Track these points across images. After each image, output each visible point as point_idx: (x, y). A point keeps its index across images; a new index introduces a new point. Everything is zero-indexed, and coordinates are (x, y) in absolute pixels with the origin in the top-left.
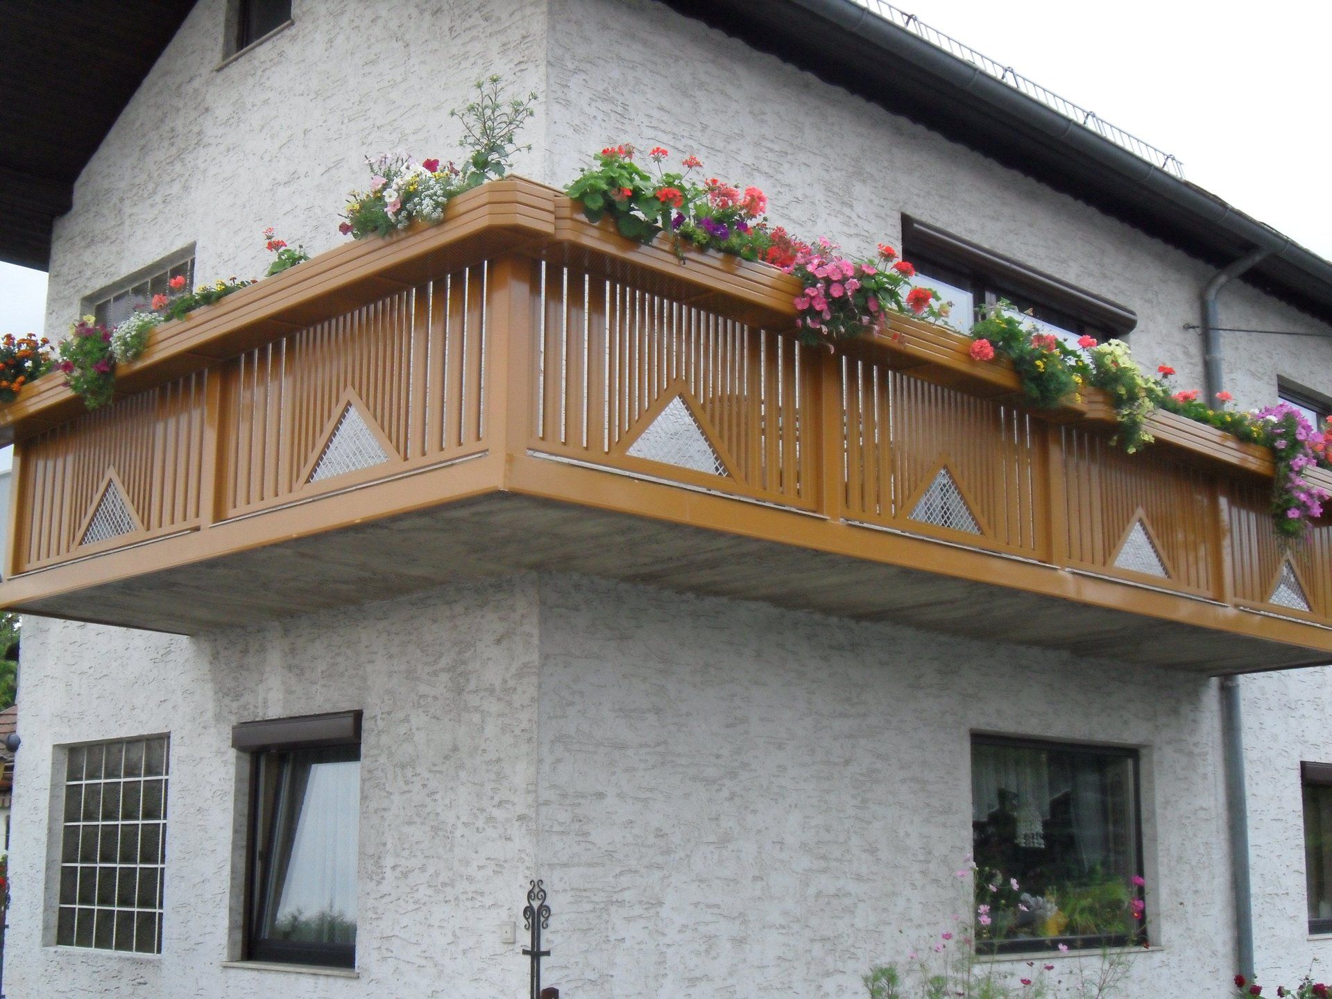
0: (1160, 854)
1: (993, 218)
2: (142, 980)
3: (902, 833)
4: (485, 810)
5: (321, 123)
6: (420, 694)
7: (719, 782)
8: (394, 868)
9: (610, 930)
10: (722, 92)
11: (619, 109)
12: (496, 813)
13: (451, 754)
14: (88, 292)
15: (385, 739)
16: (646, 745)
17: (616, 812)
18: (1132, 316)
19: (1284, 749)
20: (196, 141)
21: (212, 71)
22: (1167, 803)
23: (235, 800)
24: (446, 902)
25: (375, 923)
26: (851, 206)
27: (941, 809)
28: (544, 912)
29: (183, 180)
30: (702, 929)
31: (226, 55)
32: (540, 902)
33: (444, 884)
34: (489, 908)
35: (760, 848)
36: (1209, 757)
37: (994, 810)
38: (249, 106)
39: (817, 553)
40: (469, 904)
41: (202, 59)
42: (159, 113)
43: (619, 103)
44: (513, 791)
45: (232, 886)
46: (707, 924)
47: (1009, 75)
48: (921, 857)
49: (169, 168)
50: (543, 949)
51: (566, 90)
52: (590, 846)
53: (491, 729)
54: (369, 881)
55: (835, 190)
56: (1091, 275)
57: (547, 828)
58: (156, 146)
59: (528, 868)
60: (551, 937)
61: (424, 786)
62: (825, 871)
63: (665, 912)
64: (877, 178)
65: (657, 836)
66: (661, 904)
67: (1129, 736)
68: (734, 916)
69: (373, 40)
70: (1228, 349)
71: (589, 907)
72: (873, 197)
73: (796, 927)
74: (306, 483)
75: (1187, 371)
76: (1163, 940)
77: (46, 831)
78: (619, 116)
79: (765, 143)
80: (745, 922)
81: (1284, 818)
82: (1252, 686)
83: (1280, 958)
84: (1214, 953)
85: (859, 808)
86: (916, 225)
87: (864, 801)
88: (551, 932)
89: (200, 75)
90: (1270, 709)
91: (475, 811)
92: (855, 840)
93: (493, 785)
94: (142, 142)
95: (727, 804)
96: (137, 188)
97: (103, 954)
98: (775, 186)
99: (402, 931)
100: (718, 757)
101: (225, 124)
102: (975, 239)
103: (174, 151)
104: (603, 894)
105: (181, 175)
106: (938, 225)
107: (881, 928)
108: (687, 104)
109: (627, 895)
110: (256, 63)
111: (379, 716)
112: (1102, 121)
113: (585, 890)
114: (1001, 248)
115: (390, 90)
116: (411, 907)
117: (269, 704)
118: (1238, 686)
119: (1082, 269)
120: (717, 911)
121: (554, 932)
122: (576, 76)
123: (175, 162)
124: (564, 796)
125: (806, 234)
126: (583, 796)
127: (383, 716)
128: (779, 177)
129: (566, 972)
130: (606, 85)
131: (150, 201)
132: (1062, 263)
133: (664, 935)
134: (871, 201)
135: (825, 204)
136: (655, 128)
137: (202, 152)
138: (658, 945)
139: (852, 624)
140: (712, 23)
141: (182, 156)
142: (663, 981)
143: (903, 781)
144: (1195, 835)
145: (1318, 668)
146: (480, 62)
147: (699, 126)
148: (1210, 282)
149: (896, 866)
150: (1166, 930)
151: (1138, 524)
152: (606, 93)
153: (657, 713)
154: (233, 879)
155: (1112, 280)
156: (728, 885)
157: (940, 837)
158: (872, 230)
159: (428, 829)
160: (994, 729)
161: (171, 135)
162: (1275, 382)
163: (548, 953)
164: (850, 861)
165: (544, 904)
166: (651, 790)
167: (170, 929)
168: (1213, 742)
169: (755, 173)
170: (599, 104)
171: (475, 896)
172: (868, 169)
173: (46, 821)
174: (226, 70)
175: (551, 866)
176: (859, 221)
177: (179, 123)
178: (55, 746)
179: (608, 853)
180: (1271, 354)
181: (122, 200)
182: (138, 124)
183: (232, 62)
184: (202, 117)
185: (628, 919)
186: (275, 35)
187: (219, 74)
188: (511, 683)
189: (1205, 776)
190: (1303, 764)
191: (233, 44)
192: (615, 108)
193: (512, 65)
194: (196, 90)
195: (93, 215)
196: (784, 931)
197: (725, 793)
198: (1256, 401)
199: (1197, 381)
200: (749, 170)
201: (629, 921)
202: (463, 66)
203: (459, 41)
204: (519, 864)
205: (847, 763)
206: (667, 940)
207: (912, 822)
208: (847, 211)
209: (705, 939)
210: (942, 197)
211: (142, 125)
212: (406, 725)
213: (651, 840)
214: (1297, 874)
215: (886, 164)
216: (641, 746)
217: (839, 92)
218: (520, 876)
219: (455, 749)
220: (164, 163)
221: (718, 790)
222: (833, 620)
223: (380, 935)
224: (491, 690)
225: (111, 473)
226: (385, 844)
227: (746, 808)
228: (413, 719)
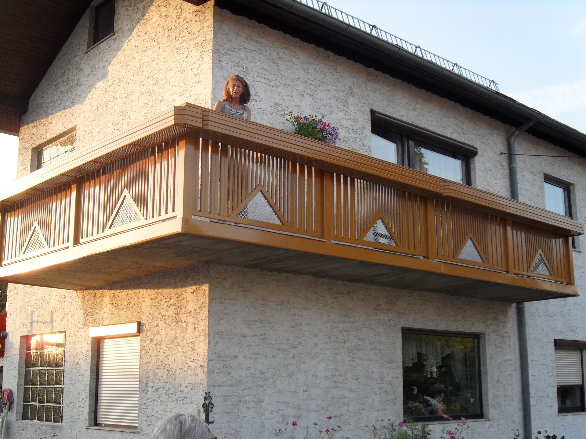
0: (489, 379)
1: (412, 110)
2: (55, 435)
3: (370, 371)
4: (188, 363)
5: (125, 76)
6: (163, 315)
7: (289, 351)
8: (152, 387)
9: (240, 413)
10: (291, 61)
11: (244, 70)
12: (192, 364)
13: (174, 340)
14: (34, 146)
15: (149, 334)
16: (256, 335)
17: (242, 364)
18: (476, 150)
19: (547, 334)
20: (76, 83)
21: (83, 54)
22: (492, 357)
23: (91, 359)
24: (173, 401)
25: (145, 410)
26: (348, 107)
27: (388, 361)
28: (211, 405)
29: (71, 99)
30: (280, 412)
31: (89, 47)
32: (209, 401)
33: (172, 394)
34: (189, 404)
35: (306, 378)
36: (512, 338)
37: (415, 361)
38: (97, 68)
39: (322, 256)
40: (181, 402)
41: (79, 48)
42: (62, 71)
43: (245, 67)
44: (198, 355)
45: (90, 395)
46: (283, 410)
47: (418, 49)
48: (379, 382)
49: (66, 94)
50: (210, 421)
51: (221, 63)
52: (231, 378)
53: (190, 329)
54: (143, 392)
55: (341, 100)
56: (457, 133)
57: (212, 370)
58: (61, 85)
59: (204, 387)
60: (214, 416)
61: (164, 353)
62: (336, 387)
63: (264, 405)
64: (360, 95)
65: (261, 374)
66: (262, 402)
67: (476, 328)
68: (295, 407)
69: (146, 41)
70: (520, 163)
71: (230, 403)
72: (358, 103)
73: (322, 411)
74: (109, 229)
75: (502, 172)
76: (490, 416)
77: (17, 372)
78: (244, 73)
79: (309, 82)
80: (299, 409)
81: (546, 363)
82: (530, 307)
83: (545, 423)
84: (514, 422)
85: (351, 361)
86: (376, 114)
87: (353, 358)
88: (214, 414)
89: (78, 55)
90: (540, 317)
91: (184, 363)
92: (349, 374)
93: (191, 353)
94: (56, 83)
95: (292, 360)
96: (53, 102)
97: (40, 423)
98: (313, 100)
99: (156, 413)
100: (288, 340)
101: (88, 76)
102: (404, 119)
103: (68, 87)
104: (236, 398)
105: (71, 97)
106: (387, 114)
107: (361, 411)
108: (275, 66)
109: (247, 398)
110: (100, 50)
111: (147, 324)
112: (461, 67)
113: (229, 396)
114: (416, 122)
115: (152, 62)
116: (159, 403)
117: (104, 319)
118: (524, 307)
119: (453, 130)
120: (287, 405)
122: (225, 56)
123: (68, 92)
124: (220, 357)
125: (328, 120)
126: (228, 357)
127: (148, 324)
128: (315, 95)
129: (221, 430)
130: (239, 60)
131: (59, 108)
132: (444, 128)
133: (264, 415)
134: (357, 104)
135: (336, 106)
136: (260, 77)
137: (79, 87)
138: (261, 419)
139: (348, 283)
140: (286, 32)
141: (71, 89)
142: (263, 434)
143: (371, 349)
144: (505, 371)
145: (563, 299)
146: (187, 51)
147: (280, 75)
148: (512, 134)
149: (368, 385)
150: (491, 411)
151: (469, 240)
152: (238, 63)
153: (261, 322)
154: (90, 392)
155: (467, 134)
156: (292, 394)
157: (387, 373)
158: (357, 117)
159: (166, 371)
160: (412, 327)
161: (67, 80)
162: (543, 176)
163: (213, 422)
164: (347, 383)
165: (211, 402)
166: (258, 354)
167: (66, 413)
168: (513, 331)
169: (305, 94)
170: (236, 68)
171: (184, 399)
172: (356, 91)
173: (18, 368)
174: (89, 53)
175: (214, 386)
176: (351, 113)
177: (70, 75)
178: (21, 336)
179: (238, 381)
180: (541, 164)
181: (48, 107)
182: (54, 75)
183: (90, 50)
184: (79, 73)
185: (248, 408)
186: (107, 38)
187: (86, 54)
188: (198, 310)
189: (510, 346)
190: (555, 340)
191: (92, 42)
192: (242, 69)
193: (199, 52)
194: (77, 62)
195: (36, 114)
196: (317, 413)
197: (291, 355)
198: (534, 185)
199: (506, 177)
200: (302, 93)
201: (248, 409)
202: (180, 53)
203: (178, 42)
204: (201, 385)
205: (345, 342)
206: (265, 417)
207: (375, 367)
208: (346, 109)
209: (282, 417)
210: (389, 102)
212: (157, 327)
213: (258, 375)
214: (552, 387)
215: (363, 88)
216: (254, 336)
217: (343, 59)
218: (201, 391)
219: (176, 338)
220: (64, 92)
221: (287, 354)
222: (340, 282)
223: (147, 415)
224: (190, 313)
225: (36, 224)
226: (149, 377)
227: (300, 361)
228: (160, 325)
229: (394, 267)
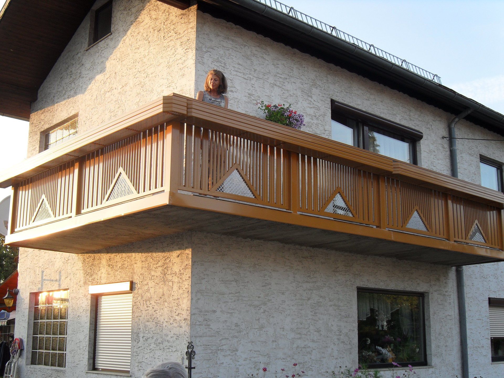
0: (432, 332)
1: (367, 99)
3: (330, 325)
4: (173, 317)
5: (120, 70)
6: (152, 275)
7: (260, 307)
8: (143, 337)
9: (218, 359)
10: (263, 57)
11: (223, 65)
12: (177, 318)
13: (162, 296)
14: (42, 130)
15: (140, 291)
16: (232, 293)
17: (220, 317)
18: (421, 134)
19: (482, 293)
20: (79, 76)
21: (84, 51)
22: (435, 313)
23: (90, 313)
24: (160, 349)
25: (136, 357)
26: (311, 97)
27: (345, 316)
28: (193, 353)
29: (74, 90)
30: (253, 359)
31: (89, 45)
32: (191, 350)
33: (159, 343)
34: (174, 352)
35: (275, 330)
36: (452, 296)
37: (369, 316)
38: (97, 63)
39: (289, 225)
40: (168, 350)
41: (81, 46)
42: (67, 66)
43: (223, 63)
44: (182, 310)
45: (89, 344)
46: (255, 358)
47: (372, 48)
48: (337, 334)
49: (70, 85)
50: (192, 366)
51: (202, 59)
52: (210, 330)
53: (175, 287)
54: (134, 342)
55: (305, 91)
56: (405, 119)
57: (194, 323)
58: (66, 77)
59: (188, 338)
60: (195, 362)
61: (153, 308)
62: (300, 338)
63: (238, 353)
64: (322, 87)
65: (236, 326)
66: (237, 350)
67: (421, 289)
68: (265, 355)
69: (138, 40)
70: (459, 145)
71: (210, 351)
72: (320, 93)
73: (289, 359)
74: (106, 201)
75: (443, 154)
76: (433, 364)
77: (27, 324)
78: (223, 67)
79: (278, 75)
80: (269, 357)
81: (482, 319)
82: (468, 270)
83: (480, 371)
84: (453, 369)
85: (313, 316)
86: (336, 103)
87: (315, 313)
88: (195, 360)
89: (81, 52)
90: (476, 278)
91: (170, 317)
92: (312, 327)
93: (176, 308)
94: (61, 76)
95: (262, 314)
96: (59, 92)
97: (46, 368)
98: (282, 91)
99: (146, 360)
100: (259, 297)
101: (89, 70)
102: (360, 108)
103: (71, 79)
104: (215, 347)
105: (74, 88)
106: (345, 103)
107: (322, 359)
108: (249, 62)
109: (224, 347)
110: (99, 48)
111: (138, 283)
112: (408, 63)
113: (208, 345)
114: (370, 110)
115: (143, 58)
116: (149, 351)
117: (102, 278)
118: (463, 270)
119: (402, 117)
120: (258, 353)
121: (197, 360)
122: (206, 53)
123: (72, 83)
124: (201, 311)
125: (295, 108)
126: (208, 312)
127: (140, 283)
128: (284, 87)
129: (201, 375)
130: (218, 56)
131: (64, 97)
132: (394, 115)
133: (238, 361)
134: (319, 95)
135: (301, 96)
136: (237, 71)
137: (81, 80)
138: (236, 365)
139: (311, 249)
140: (258, 33)
141: (74, 81)
143: (331, 306)
144: (446, 325)
145: (496, 263)
146: (173, 49)
147: (253, 70)
148: (453, 121)
149: (328, 337)
150: (434, 360)
151: (416, 212)
152: (218, 59)
153: (236, 282)
154: (90, 341)
155: (414, 121)
156: (263, 344)
157: (345, 326)
158: (320, 105)
159: (154, 323)
160: (366, 287)
161: (71, 73)
162: (479, 157)
163: (194, 368)
164: (310, 335)
165: (193, 350)
166: (233, 309)
167: (69, 359)
169: (275, 86)
170: (215, 63)
171: (170, 347)
172: (318, 83)
173: (27, 320)
174: (89, 50)
175: (196, 337)
176: (314, 103)
177: (73, 69)
178: (30, 293)
179: (217, 332)
180: (477, 146)
181: (54, 97)
182: (59, 69)
183: (91, 47)
184: (81, 67)
185: (225, 356)
186: (106, 38)
187: (87, 51)
188: (182, 271)
189: (450, 303)
190: (489, 298)
191: (92, 41)
192: (221, 65)
193: (184, 50)
194: (79, 58)
195: (44, 102)
196: (284, 360)
197: (262, 310)
198: (471, 164)
199: (447, 157)
200: (272, 85)
202: (168, 50)
203: (166, 41)
204: (184, 336)
205: (309, 299)
206: (239, 363)
207: (334, 321)
208: (310, 99)
209: (254, 363)
210: (347, 92)
211: (61, 70)
212: (147, 286)
213: (233, 327)
214: (487, 339)
215: (325, 81)
216: (230, 293)
217: (307, 56)
218: (185, 340)
220: (68, 84)
221: (259, 310)
222: (304, 248)
223: (138, 361)
224: (175, 274)
225: (44, 197)
226: (140, 329)
227: (270, 316)
228: (150, 284)
229: (351, 235)
